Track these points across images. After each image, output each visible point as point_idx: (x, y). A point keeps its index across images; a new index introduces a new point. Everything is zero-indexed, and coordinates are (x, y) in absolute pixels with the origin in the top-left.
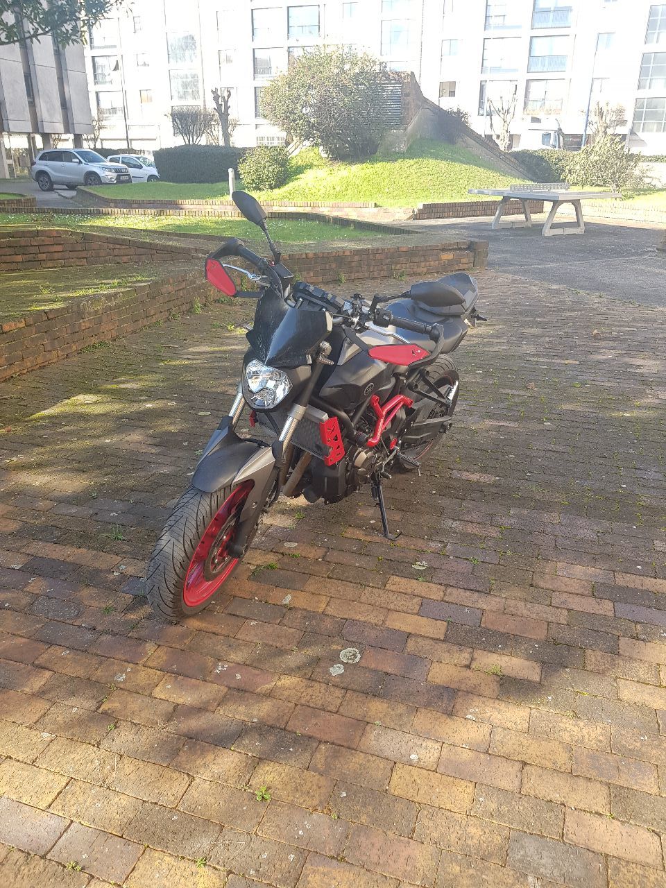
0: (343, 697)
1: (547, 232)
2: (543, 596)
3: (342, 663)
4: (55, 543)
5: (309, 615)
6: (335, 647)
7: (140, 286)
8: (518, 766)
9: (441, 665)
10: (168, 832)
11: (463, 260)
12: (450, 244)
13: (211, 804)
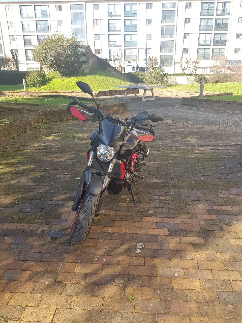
0: (144, 260)
1: (143, 100)
2: (194, 216)
3: (139, 248)
4: (9, 223)
5: (120, 234)
6: (134, 244)
7: (7, 123)
8: (210, 271)
9: (172, 243)
10: (103, 319)
11: (121, 110)
12: (116, 104)
13: (114, 306)
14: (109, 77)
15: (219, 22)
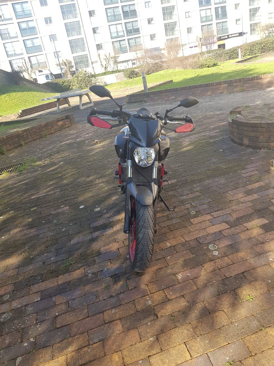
0: (229, 258)
1: (82, 108)
2: (237, 202)
3: (214, 250)
4: (43, 281)
5: (183, 244)
6: (205, 248)
11: (67, 123)
12: (59, 118)
14: (27, 91)
15: (126, 9)
